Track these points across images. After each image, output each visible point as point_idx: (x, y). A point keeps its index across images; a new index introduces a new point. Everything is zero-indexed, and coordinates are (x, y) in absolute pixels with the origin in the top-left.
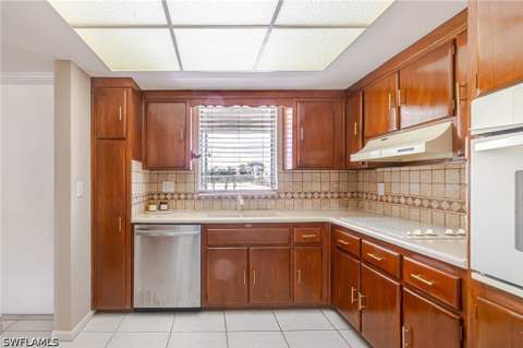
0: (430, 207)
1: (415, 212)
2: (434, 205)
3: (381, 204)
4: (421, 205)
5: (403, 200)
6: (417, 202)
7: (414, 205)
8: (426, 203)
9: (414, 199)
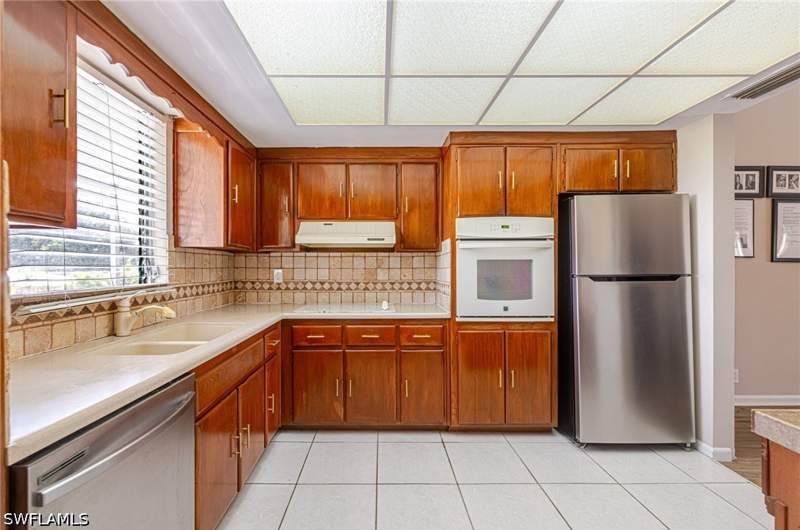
0: (340, 289)
1: (324, 296)
2: (344, 287)
3: (278, 293)
4: (331, 289)
5: (309, 286)
6: (326, 286)
7: (324, 289)
8: (335, 286)
9: (322, 283)
